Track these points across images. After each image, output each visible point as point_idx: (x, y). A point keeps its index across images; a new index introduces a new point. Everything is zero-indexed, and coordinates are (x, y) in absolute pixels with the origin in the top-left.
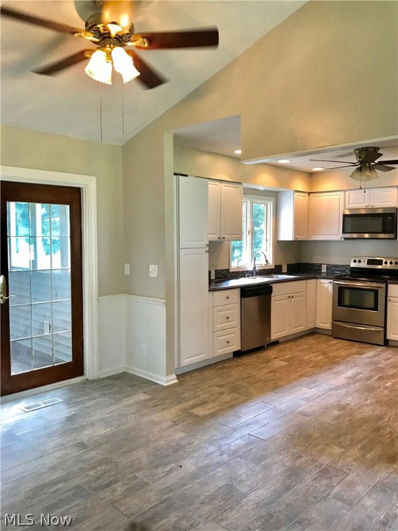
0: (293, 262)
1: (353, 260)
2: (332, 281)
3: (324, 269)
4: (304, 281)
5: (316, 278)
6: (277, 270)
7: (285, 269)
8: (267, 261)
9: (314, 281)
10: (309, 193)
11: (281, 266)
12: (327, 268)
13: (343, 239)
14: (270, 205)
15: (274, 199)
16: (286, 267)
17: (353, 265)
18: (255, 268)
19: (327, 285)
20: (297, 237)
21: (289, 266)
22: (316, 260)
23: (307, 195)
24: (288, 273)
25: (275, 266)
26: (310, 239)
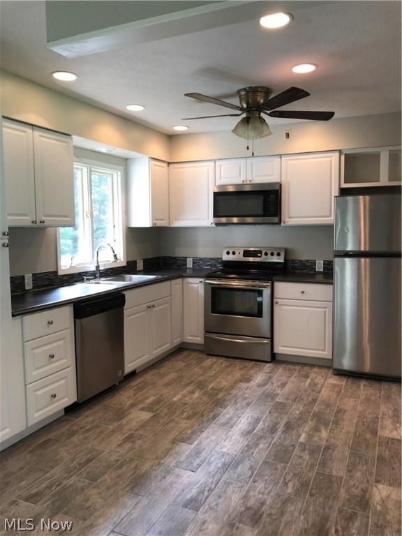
0: (151, 256)
1: (225, 252)
2: (202, 280)
3: (190, 264)
4: (168, 283)
5: (182, 277)
6: (130, 268)
7: (140, 266)
8: (115, 256)
9: (180, 280)
10: (169, 163)
11: (135, 262)
12: (194, 263)
13: (214, 225)
14: (117, 176)
15: (122, 168)
16: (142, 264)
17: (226, 258)
18: (98, 267)
19: (197, 286)
20: (155, 221)
21: (146, 261)
22: (180, 253)
23: (166, 165)
24: (145, 272)
25: (128, 262)
26: (172, 225)
